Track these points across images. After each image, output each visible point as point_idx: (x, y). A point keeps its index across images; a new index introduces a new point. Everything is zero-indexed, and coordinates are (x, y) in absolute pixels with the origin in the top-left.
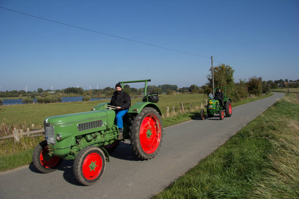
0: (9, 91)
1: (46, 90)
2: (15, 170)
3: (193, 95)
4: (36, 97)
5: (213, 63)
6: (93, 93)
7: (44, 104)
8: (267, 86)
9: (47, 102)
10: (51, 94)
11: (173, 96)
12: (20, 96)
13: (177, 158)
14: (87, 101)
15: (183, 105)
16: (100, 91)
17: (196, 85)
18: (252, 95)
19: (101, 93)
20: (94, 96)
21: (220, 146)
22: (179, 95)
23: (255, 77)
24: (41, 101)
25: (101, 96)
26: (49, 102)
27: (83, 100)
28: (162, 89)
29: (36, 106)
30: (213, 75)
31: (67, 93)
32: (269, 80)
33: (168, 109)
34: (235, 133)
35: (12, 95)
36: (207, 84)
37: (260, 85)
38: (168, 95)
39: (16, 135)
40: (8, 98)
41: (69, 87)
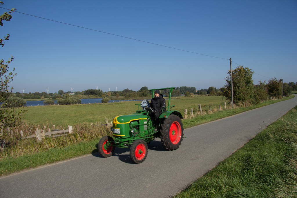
0: (32, 93)
1: (66, 92)
2: (37, 168)
3: (211, 97)
4: (57, 98)
5: (232, 65)
6: (112, 95)
7: (64, 105)
8: (288, 88)
9: (68, 103)
10: (72, 96)
11: (191, 98)
12: (42, 97)
13: (195, 160)
14: (107, 102)
15: (202, 107)
16: (119, 93)
17: (214, 87)
18: (272, 97)
19: (120, 95)
20: (112, 98)
21: (239, 149)
22: (197, 97)
23: (275, 79)
24: (61, 102)
25: (120, 98)
26: (69, 104)
27: (103, 101)
28: (180, 91)
29: (56, 107)
30: (232, 76)
31: (87, 94)
32: (291, 82)
33: (186, 111)
34: (254, 136)
35: (34, 97)
36: (225, 86)
37: (281, 87)
38: (186, 97)
39: (38, 135)
40: (31, 99)
41: (89, 89)
